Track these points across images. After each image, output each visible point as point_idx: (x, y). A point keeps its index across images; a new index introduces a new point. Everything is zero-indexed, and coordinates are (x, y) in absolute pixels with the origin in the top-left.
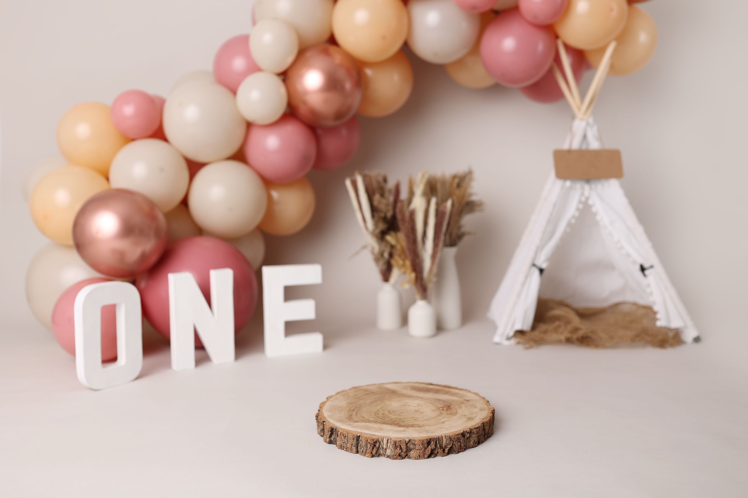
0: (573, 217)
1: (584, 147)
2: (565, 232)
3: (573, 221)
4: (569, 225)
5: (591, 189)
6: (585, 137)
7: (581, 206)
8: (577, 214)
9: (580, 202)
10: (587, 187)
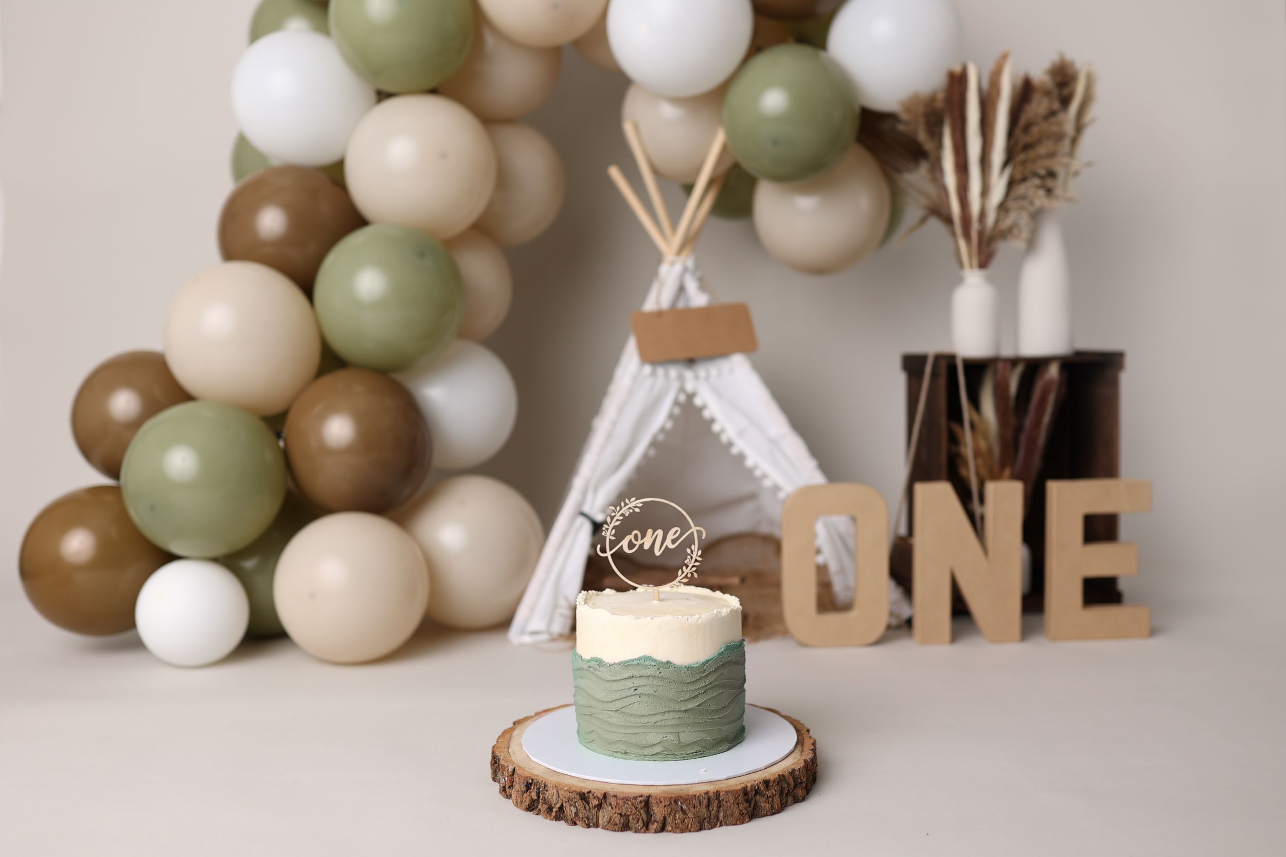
0: (662, 430)
1: (681, 305)
2: (645, 456)
3: (661, 437)
4: (654, 444)
5: (697, 378)
6: (681, 289)
7: (677, 411)
8: (669, 425)
9: (676, 403)
10: (689, 374)
